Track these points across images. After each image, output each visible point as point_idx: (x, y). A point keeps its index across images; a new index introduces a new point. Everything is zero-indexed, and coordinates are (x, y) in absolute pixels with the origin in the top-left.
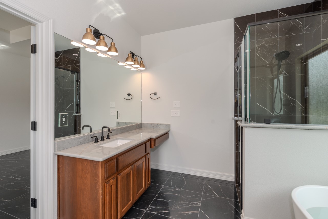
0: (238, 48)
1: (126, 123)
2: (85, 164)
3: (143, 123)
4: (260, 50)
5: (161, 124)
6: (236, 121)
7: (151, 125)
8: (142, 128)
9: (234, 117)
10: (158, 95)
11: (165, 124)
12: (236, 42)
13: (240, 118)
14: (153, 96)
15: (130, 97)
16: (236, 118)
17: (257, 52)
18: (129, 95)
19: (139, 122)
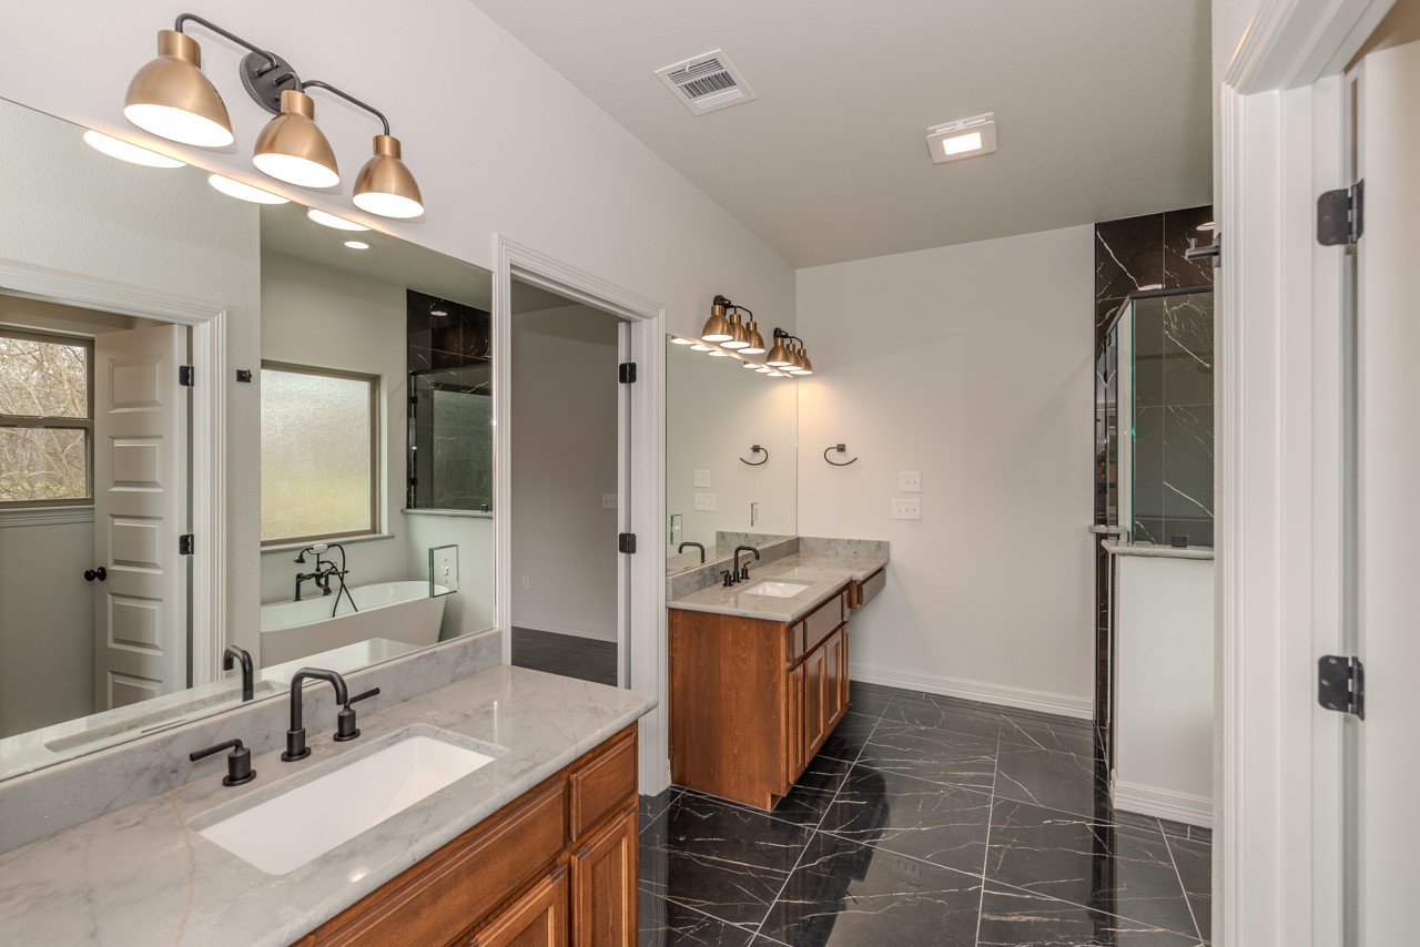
0: (1108, 315)
1: (746, 535)
2: (744, 629)
3: (802, 538)
4: (1178, 325)
5: (860, 541)
6: (1100, 537)
7: (829, 543)
8: (798, 551)
9: (1093, 522)
10: (851, 453)
11: (874, 542)
12: (1100, 298)
13: (1113, 529)
14: (834, 456)
15: (761, 456)
16: (1102, 529)
17: (1168, 328)
18: (756, 449)
19: (790, 533)
